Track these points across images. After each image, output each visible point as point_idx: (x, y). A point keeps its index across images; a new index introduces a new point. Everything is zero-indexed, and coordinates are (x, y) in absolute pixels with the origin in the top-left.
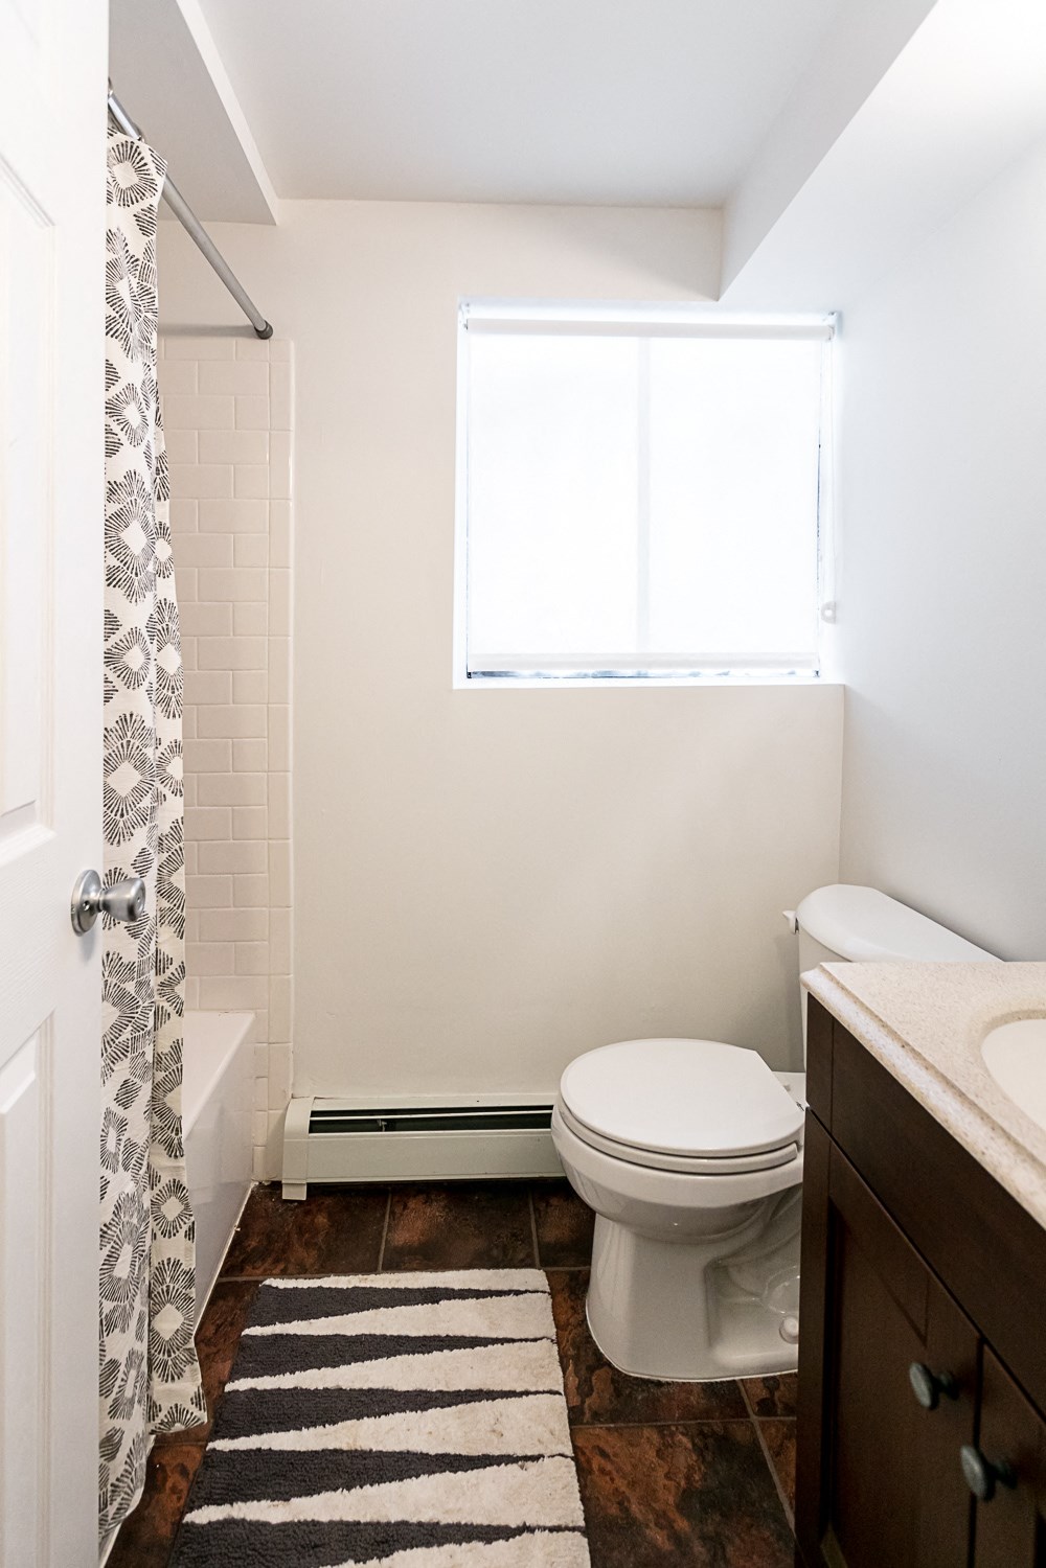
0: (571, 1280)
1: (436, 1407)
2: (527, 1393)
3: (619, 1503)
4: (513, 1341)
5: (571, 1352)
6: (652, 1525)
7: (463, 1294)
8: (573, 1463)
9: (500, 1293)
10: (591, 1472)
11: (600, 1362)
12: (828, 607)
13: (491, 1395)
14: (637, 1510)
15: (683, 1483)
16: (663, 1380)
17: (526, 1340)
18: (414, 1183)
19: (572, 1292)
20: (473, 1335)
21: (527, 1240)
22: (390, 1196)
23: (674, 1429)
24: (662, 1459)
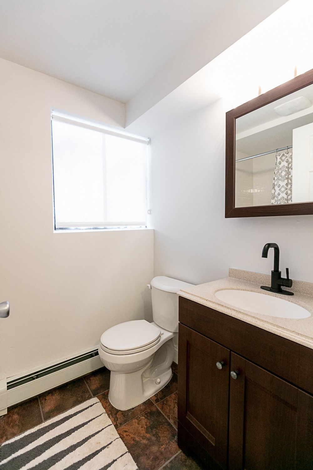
0: (103, 396)
1: (78, 447)
2: (103, 429)
3: (133, 440)
4: (94, 418)
5: (110, 413)
6: (142, 440)
7: (75, 414)
8: (120, 439)
9: (86, 409)
10: (124, 437)
11: (118, 411)
12: (149, 210)
13: (93, 435)
14: (138, 439)
15: (145, 427)
16: (133, 407)
17: (98, 416)
18: (46, 392)
19: (104, 398)
20: (82, 423)
21: (88, 391)
22: (39, 399)
23: (139, 416)
24: (139, 424)
